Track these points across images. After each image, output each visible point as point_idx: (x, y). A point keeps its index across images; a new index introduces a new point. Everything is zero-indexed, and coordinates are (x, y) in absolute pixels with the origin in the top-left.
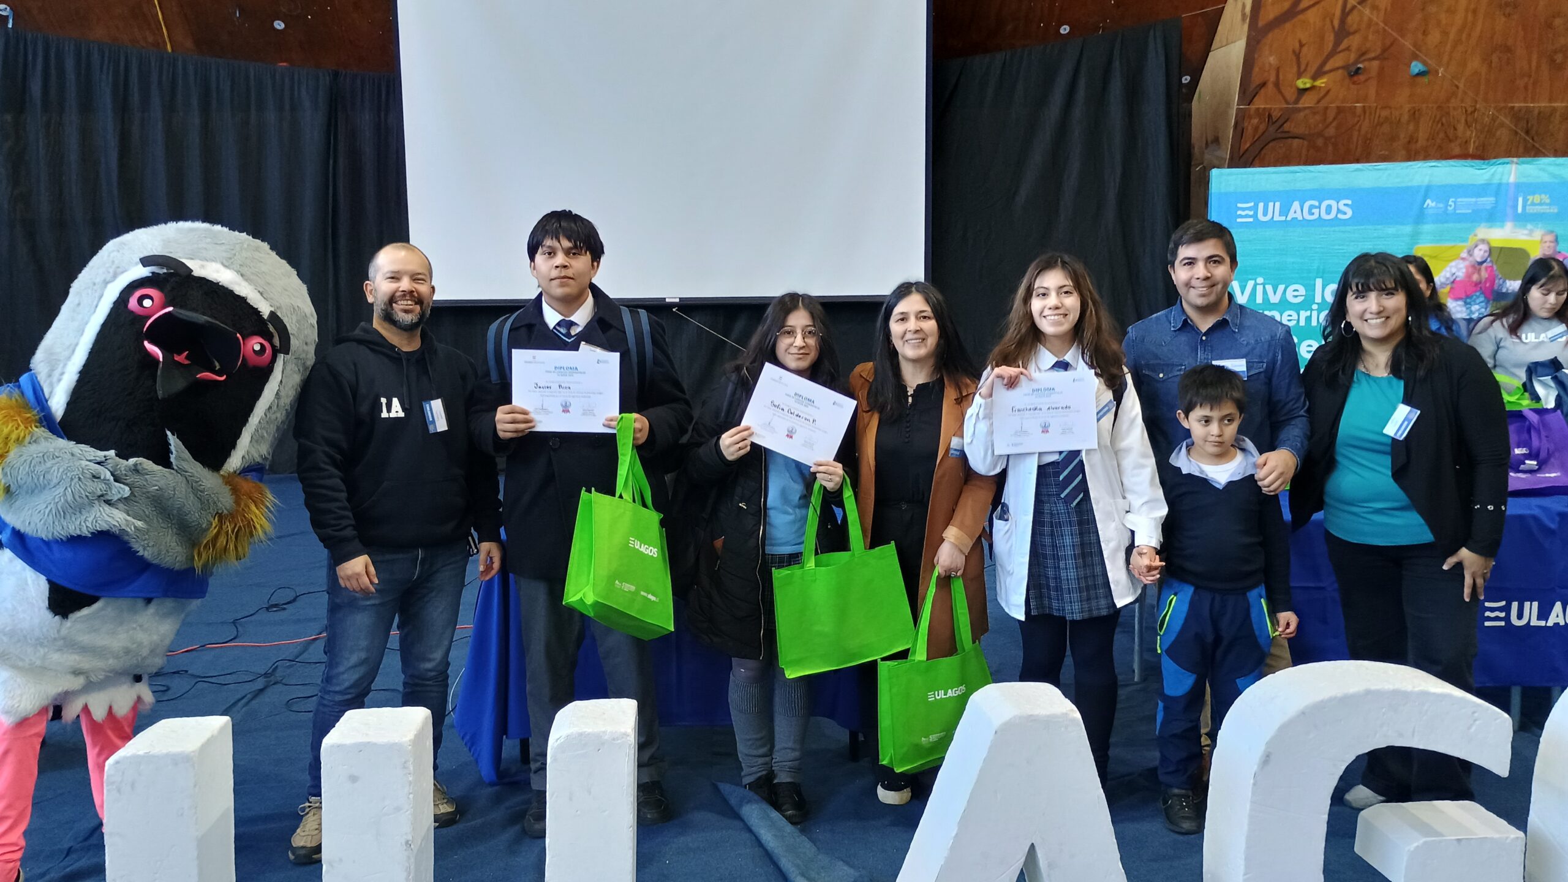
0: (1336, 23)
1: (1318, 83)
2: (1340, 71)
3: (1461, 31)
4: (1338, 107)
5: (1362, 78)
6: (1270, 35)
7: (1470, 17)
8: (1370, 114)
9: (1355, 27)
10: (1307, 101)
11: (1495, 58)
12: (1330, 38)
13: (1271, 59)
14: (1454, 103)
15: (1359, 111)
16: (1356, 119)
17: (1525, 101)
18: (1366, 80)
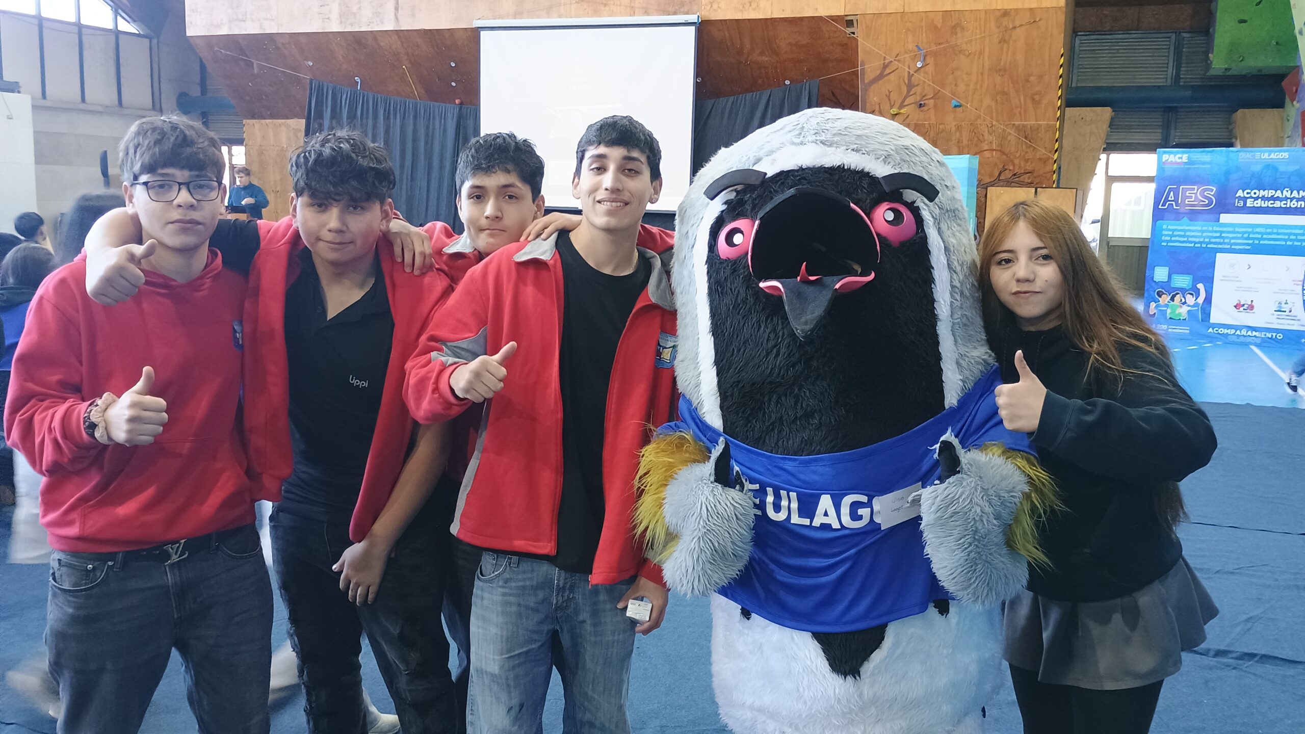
0: (907, 82)
1: (902, 111)
2: (913, 105)
3: (976, 83)
4: (915, 124)
5: (925, 108)
6: (872, 87)
7: (980, 77)
8: (934, 128)
9: (916, 83)
11: (998, 98)
12: (905, 89)
13: (875, 99)
14: (979, 122)
15: (927, 126)
16: (926, 130)
17: (1021, 120)
18: (928, 110)
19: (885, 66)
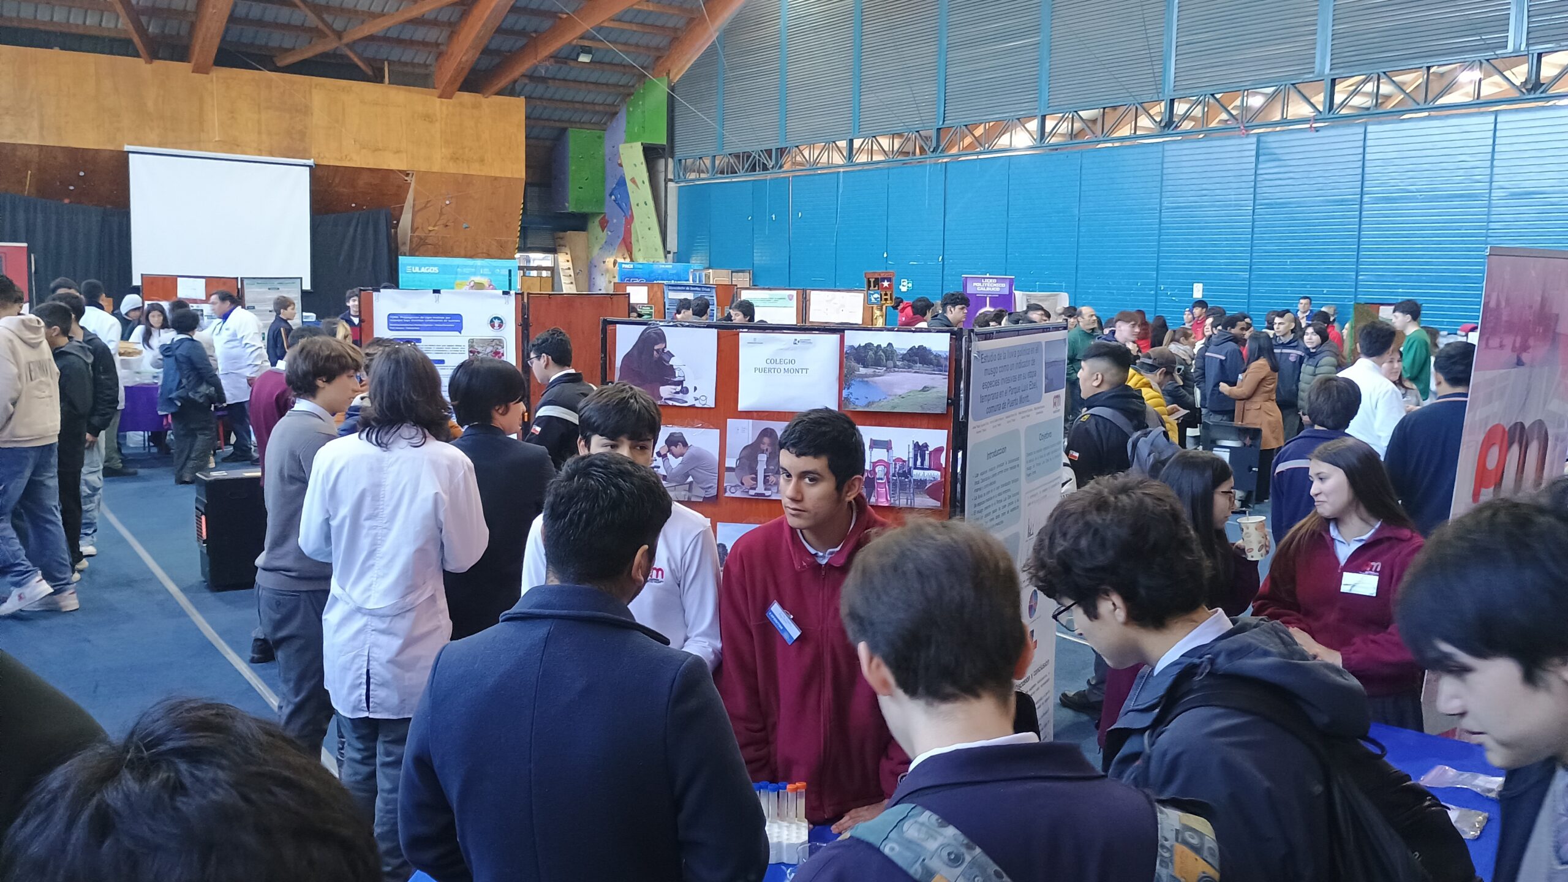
0: (440, 211)
1: (436, 228)
2: (442, 225)
3: (477, 215)
4: (442, 236)
5: (448, 228)
6: (420, 214)
7: (480, 212)
8: (452, 239)
9: (445, 212)
10: (432, 234)
11: (488, 224)
12: (438, 215)
13: (420, 220)
14: (477, 237)
15: (449, 237)
16: (448, 240)
17: (499, 237)
19: (428, 202)
